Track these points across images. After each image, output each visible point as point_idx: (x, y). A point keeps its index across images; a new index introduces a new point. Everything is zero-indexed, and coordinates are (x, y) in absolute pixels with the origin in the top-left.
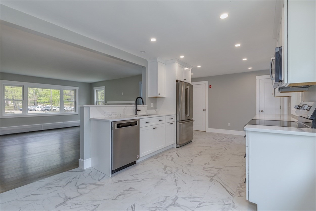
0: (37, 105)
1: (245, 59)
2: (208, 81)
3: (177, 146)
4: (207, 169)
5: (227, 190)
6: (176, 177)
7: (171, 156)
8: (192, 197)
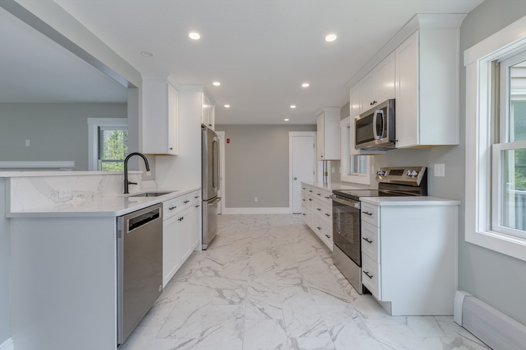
1: (293, 107)
2: (224, 132)
3: (202, 247)
4: (283, 274)
5: (336, 297)
6: (255, 304)
7: (207, 267)
8: (311, 328)
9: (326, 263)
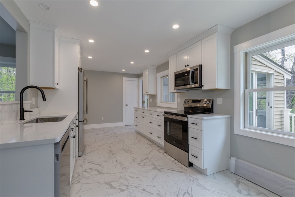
1: (132, 63)
3: (78, 155)
4: (142, 164)
5: (177, 171)
6: (137, 187)
7: (90, 169)
8: (177, 194)
9: (161, 152)
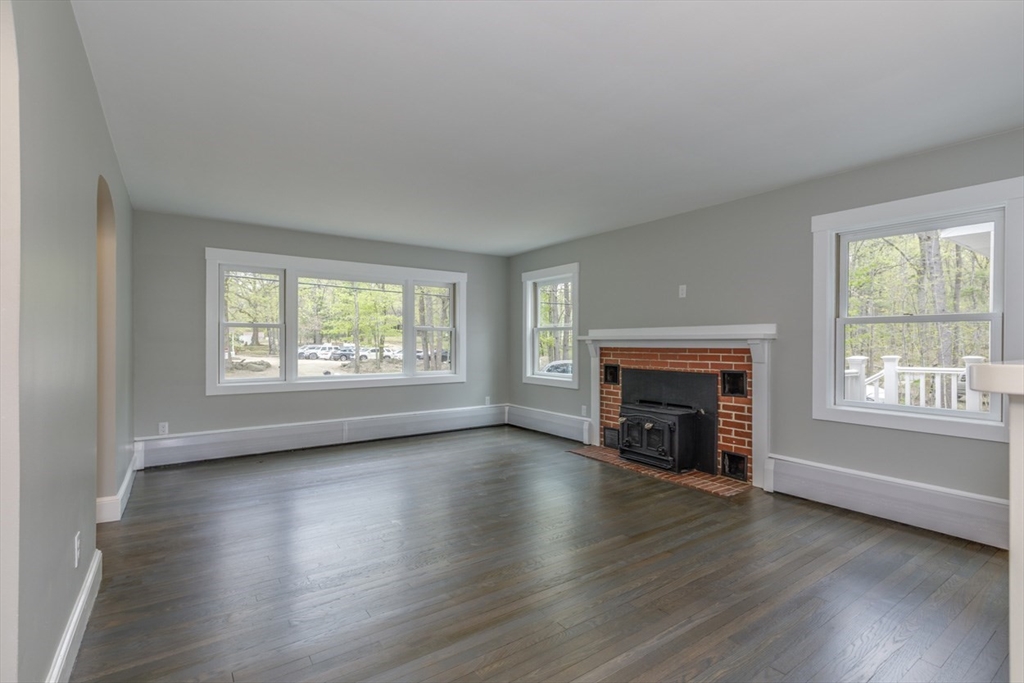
0: (321, 343)
